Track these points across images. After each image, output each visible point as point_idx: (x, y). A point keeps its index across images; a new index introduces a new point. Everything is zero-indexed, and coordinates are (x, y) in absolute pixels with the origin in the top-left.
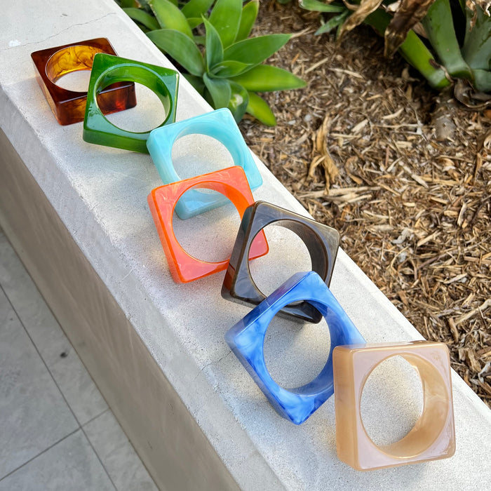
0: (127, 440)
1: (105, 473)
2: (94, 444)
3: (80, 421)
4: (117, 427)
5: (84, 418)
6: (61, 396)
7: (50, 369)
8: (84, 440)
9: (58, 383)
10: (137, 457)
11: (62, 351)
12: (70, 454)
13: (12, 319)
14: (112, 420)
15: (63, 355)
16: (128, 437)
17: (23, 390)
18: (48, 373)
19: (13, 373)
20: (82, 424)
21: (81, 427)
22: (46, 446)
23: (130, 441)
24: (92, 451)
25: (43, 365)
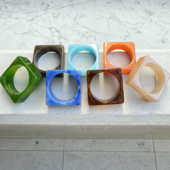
0: (77, 139)
1: (81, 152)
2: (71, 150)
3: (62, 150)
4: (72, 140)
5: (61, 148)
6: (50, 152)
7: (38, 150)
8: (68, 152)
9: (45, 150)
10: (84, 139)
11: (36, 143)
12: (69, 159)
13: (12, 153)
14: (68, 140)
15: (37, 143)
16: (77, 138)
17: (39, 163)
18: (39, 151)
19: (31, 163)
20: (63, 150)
21: (64, 151)
22: (62, 166)
23: (78, 139)
24: (73, 152)
25: (35, 151)
